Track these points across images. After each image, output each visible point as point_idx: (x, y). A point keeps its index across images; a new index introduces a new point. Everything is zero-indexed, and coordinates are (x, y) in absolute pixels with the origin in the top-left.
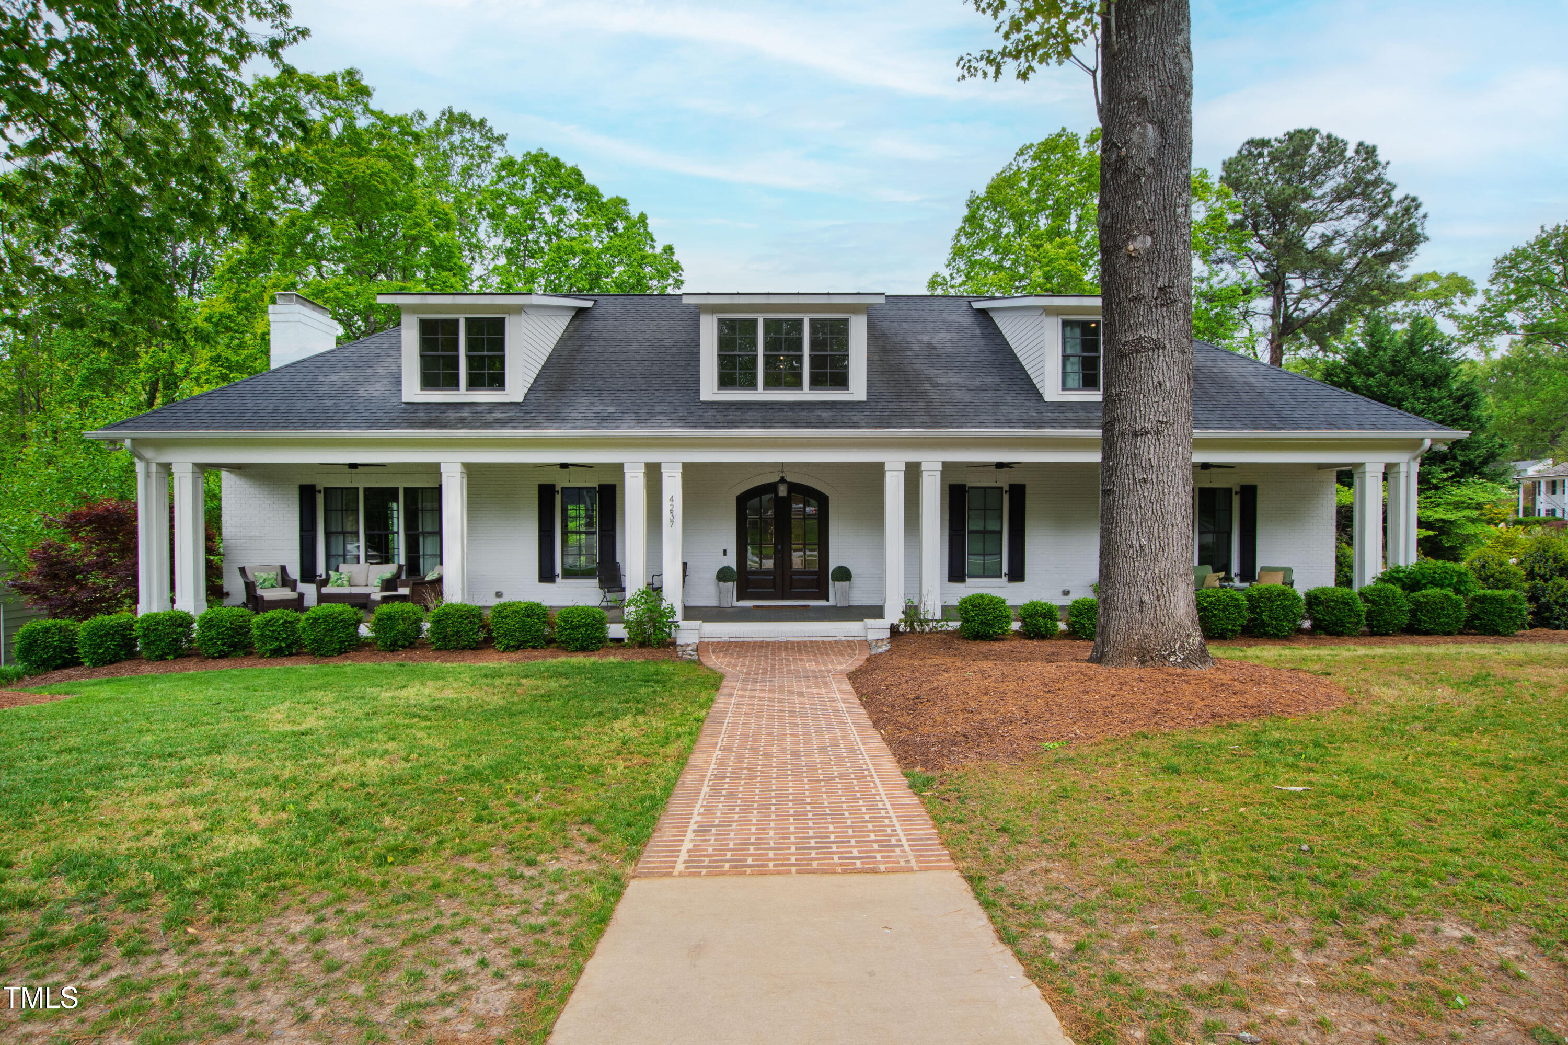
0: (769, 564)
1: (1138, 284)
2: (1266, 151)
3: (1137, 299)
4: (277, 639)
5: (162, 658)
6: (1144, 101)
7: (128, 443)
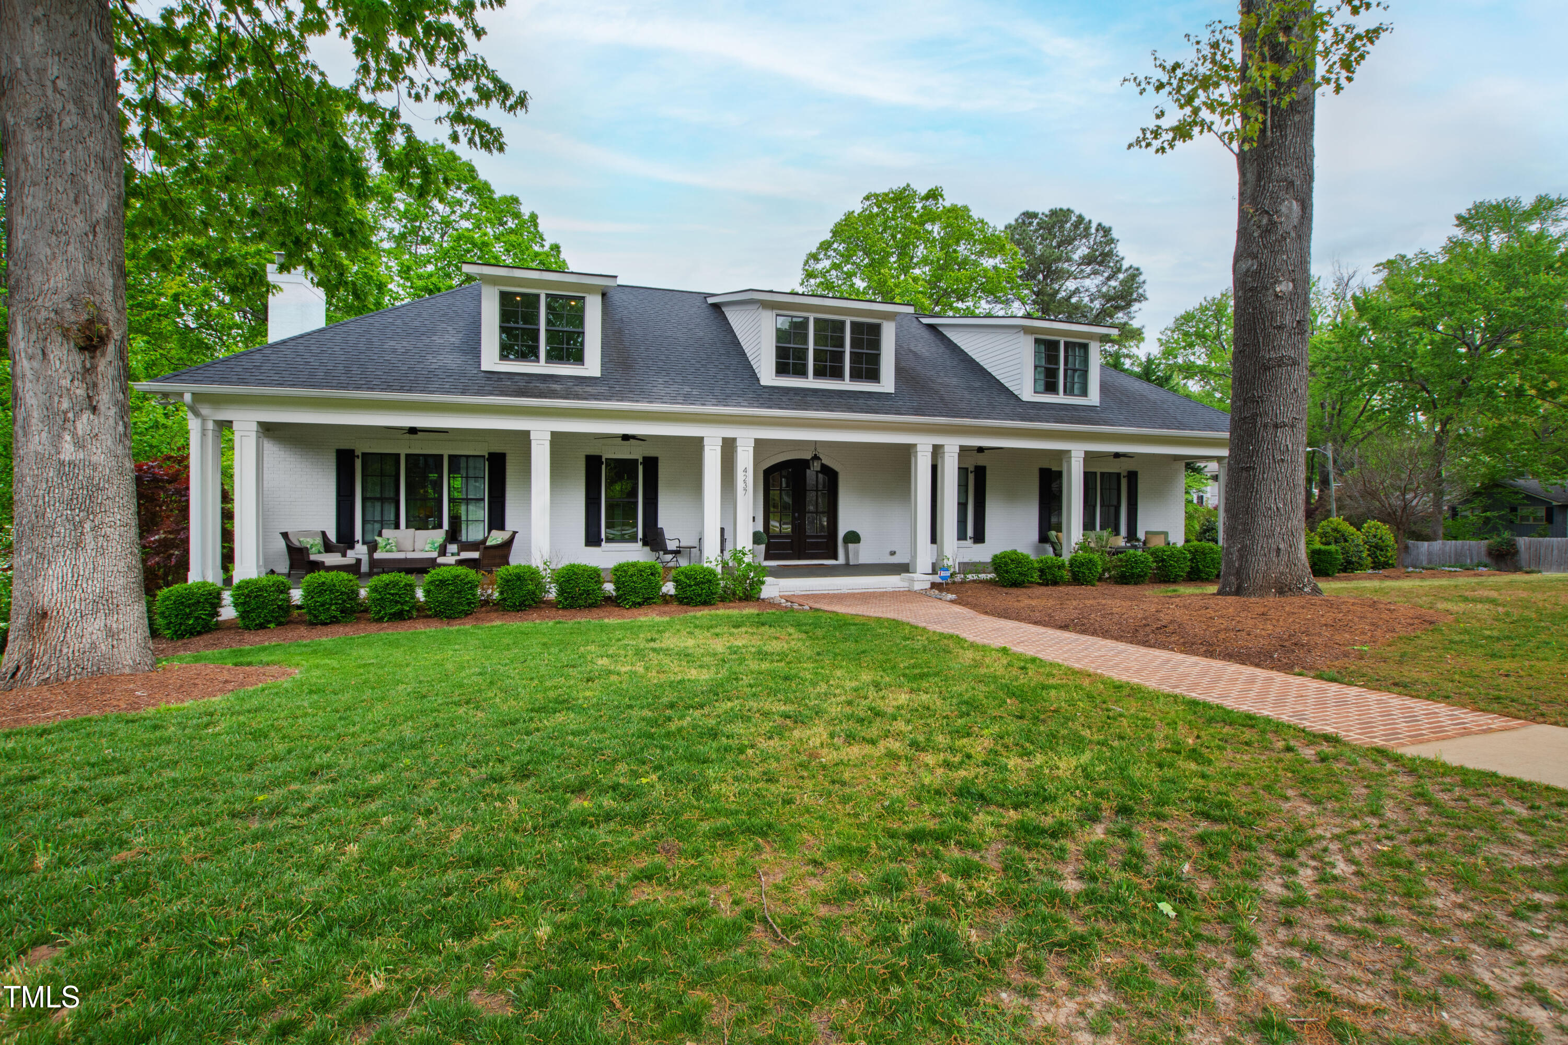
0: (787, 529)
1: (1281, 317)
2: (1035, 222)
3: (1280, 328)
4: (397, 602)
5: (262, 627)
6: (1292, 183)
7: (188, 397)
